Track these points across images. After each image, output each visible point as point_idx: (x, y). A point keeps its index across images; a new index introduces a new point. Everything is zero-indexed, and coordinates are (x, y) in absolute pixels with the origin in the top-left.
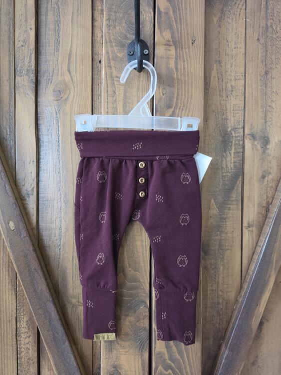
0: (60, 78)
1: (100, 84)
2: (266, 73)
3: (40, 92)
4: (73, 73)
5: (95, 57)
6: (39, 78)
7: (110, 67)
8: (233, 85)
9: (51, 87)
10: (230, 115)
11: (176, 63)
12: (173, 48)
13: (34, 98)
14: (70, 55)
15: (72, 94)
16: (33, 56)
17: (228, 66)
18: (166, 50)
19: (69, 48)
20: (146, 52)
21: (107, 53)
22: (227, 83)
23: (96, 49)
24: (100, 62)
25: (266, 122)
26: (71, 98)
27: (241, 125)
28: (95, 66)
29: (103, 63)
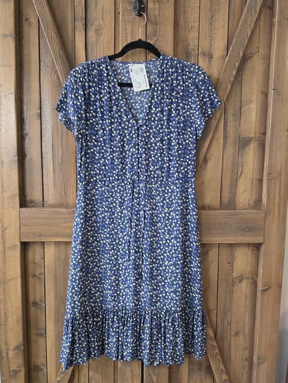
0: (98, 23)
1: (119, 25)
2: (212, 17)
3: (88, 30)
4: (105, 20)
5: (117, 10)
6: (87, 23)
7: (124, 15)
8: (193, 25)
9: (93, 28)
10: (190, 42)
11: (159, 12)
12: (157, 4)
13: (84, 33)
14: (103, 10)
15: (104, 31)
16: (84, 10)
17: (190, 14)
18: (154, 5)
19: (102, 6)
20: (143, 6)
21: (123, 7)
22: (189, 24)
23: (117, 6)
24: (119, 13)
25: (211, 46)
26: (104, 33)
27: (197, 48)
28: (116, 16)
29: (120, 14)
